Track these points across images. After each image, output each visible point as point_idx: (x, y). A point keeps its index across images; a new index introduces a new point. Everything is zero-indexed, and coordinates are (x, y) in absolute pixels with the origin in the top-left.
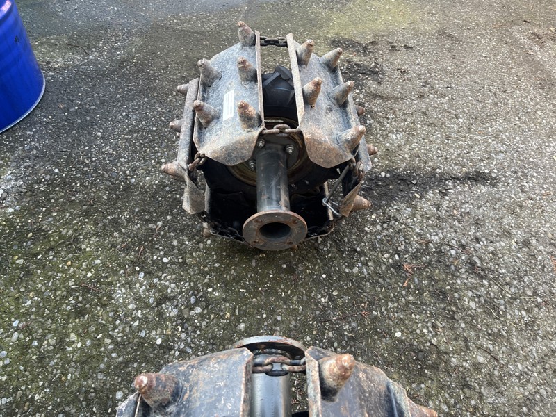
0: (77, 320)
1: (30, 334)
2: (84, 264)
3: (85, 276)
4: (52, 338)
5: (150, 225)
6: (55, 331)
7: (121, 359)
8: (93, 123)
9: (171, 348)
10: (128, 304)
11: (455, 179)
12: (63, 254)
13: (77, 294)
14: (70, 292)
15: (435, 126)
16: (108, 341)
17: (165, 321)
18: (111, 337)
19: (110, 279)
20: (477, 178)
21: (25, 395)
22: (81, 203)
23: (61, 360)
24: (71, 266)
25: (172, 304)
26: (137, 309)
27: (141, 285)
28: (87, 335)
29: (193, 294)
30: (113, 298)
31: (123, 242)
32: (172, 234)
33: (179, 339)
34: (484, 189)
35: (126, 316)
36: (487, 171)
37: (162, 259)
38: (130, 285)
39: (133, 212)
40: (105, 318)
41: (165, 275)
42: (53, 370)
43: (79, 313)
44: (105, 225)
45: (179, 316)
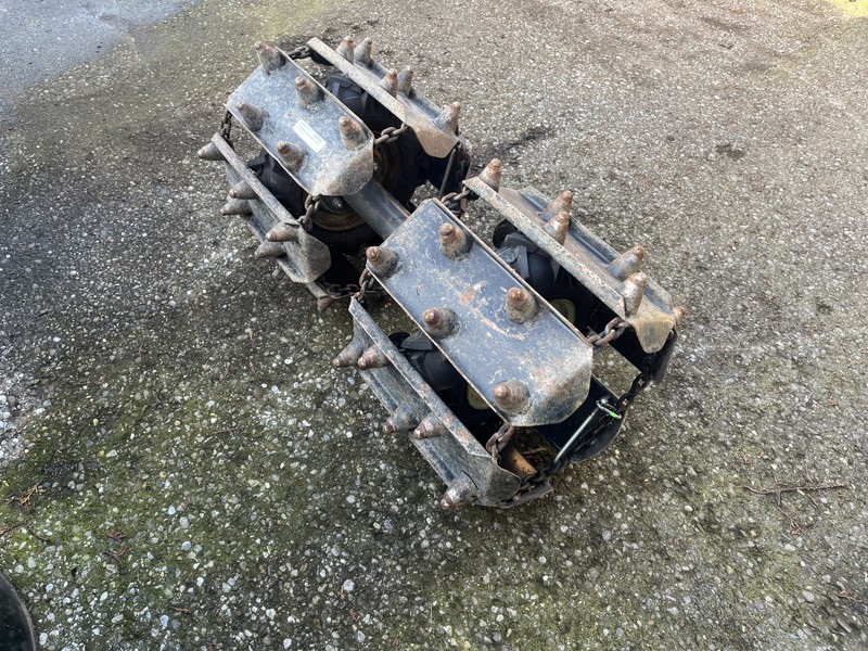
0: (243, 467)
1: (200, 508)
2: (196, 413)
3: (210, 424)
4: (230, 497)
5: (239, 338)
6: (227, 489)
7: (324, 471)
8: (50, 263)
9: (367, 433)
10: (285, 423)
11: (516, 144)
12: (159, 418)
13: (218, 445)
14: (207, 448)
15: (461, 100)
16: (295, 465)
17: (341, 415)
18: (295, 459)
19: (242, 412)
20: (534, 135)
21: (249, 562)
22: (128, 357)
23: (260, 509)
24: (182, 423)
25: (333, 395)
26: (298, 421)
27: (284, 398)
28: (268, 472)
29: (347, 376)
30: (262, 427)
31: (222, 370)
32: (272, 334)
33: (368, 421)
34: (547, 143)
35: (292, 433)
36: (539, 125)
37: (283, 363)
38: (272, 404)
39: (205, 334)
40: (272, 447)
41: (300, 375)
42: (260, 522)
43: (239, 459)
44: (182, 365)
45: (350, 402)
